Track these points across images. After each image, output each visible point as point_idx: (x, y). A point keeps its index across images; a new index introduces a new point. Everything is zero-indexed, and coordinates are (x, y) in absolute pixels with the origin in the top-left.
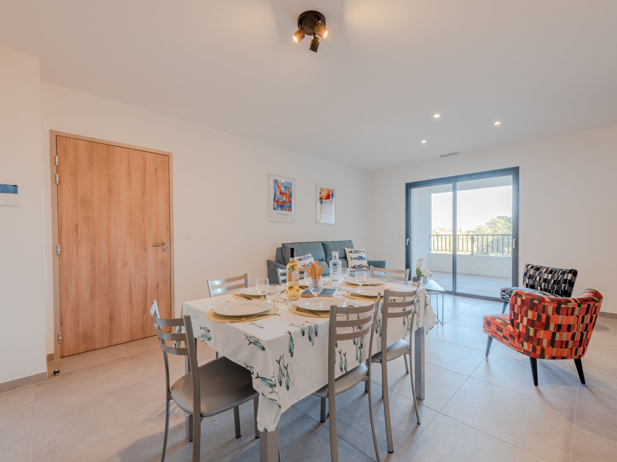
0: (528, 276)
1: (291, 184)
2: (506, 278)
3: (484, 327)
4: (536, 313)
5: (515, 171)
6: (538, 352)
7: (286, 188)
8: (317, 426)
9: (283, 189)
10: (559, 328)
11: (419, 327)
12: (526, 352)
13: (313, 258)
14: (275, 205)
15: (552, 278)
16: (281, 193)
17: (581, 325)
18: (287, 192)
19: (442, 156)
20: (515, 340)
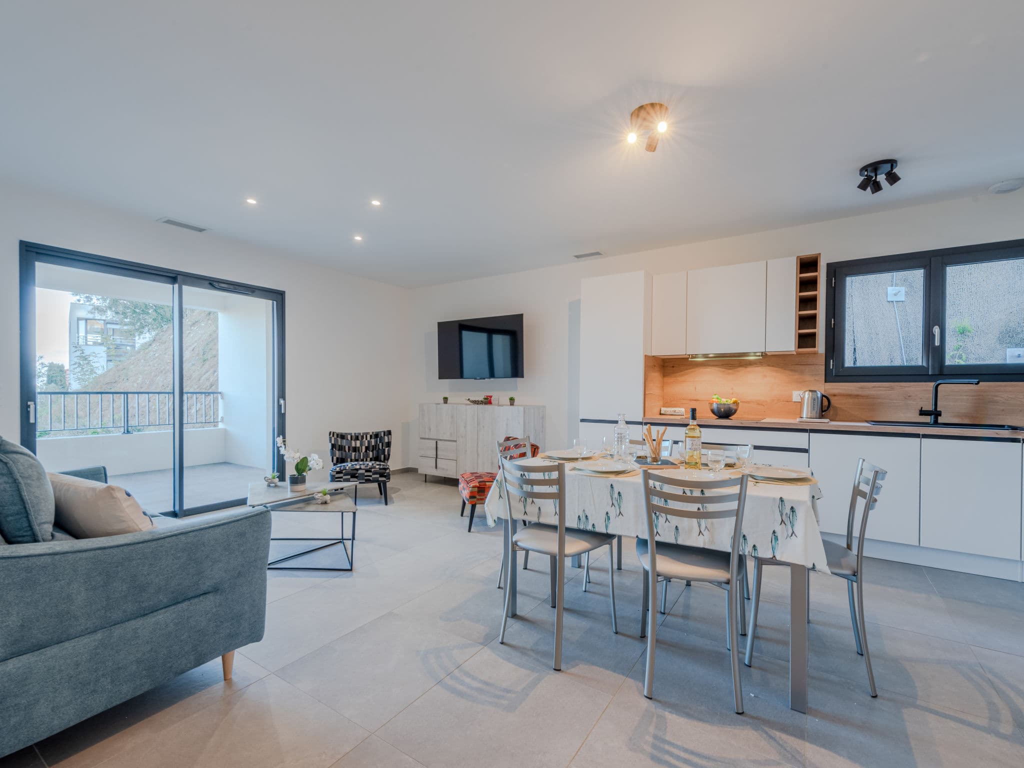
5: (280, 297)
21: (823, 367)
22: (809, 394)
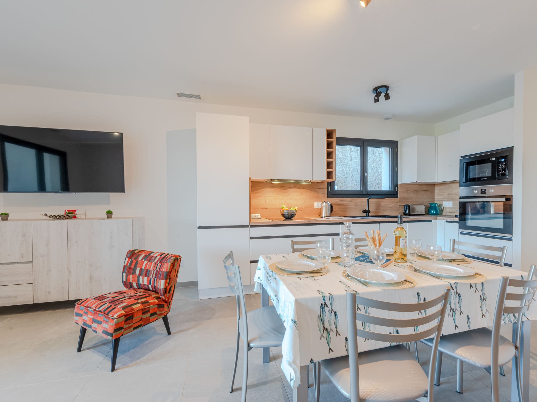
21: (326, 190)
22: (325, 204)
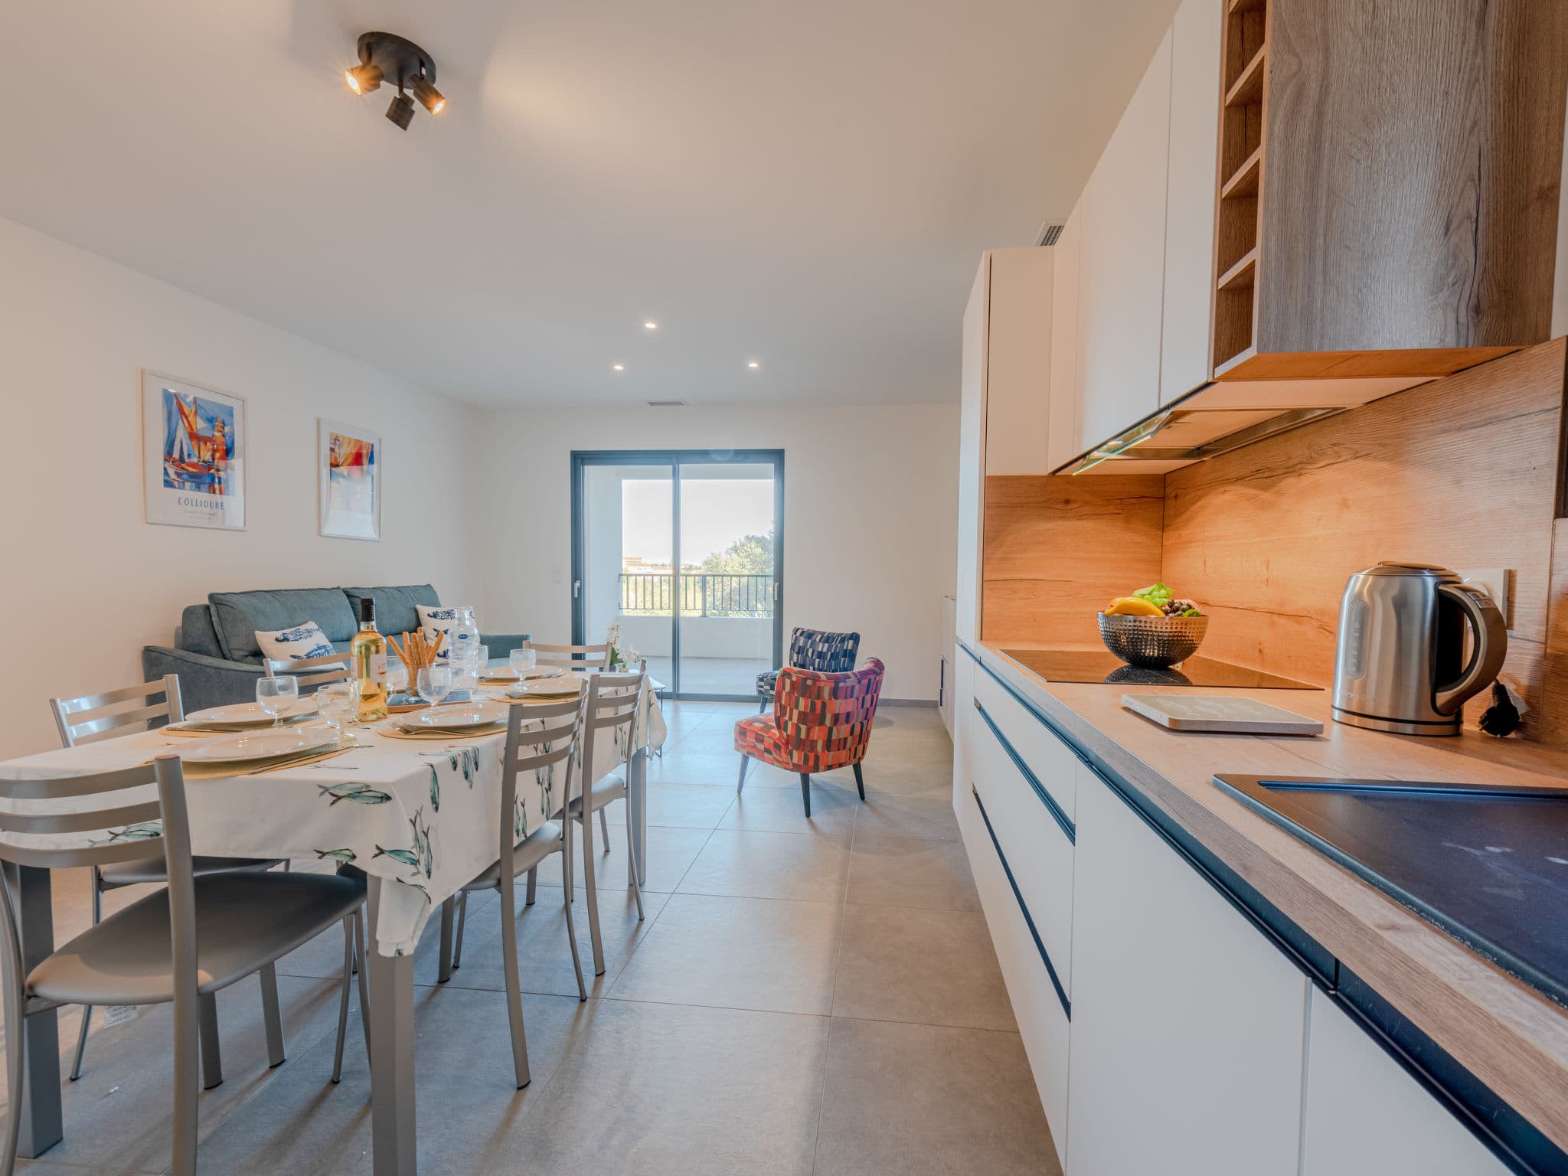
0: (796, 649)
1: (230, 412)
2: (762, 659)
3: (736, 741)
4: (810, 700)
5: (777, 456)
6: (811, 763)
7: (211, 420)
8: (436, 991)
9: (200, 425)
10: (836, 719)
11: (639, 748)
12: (796, 768)
13: (322, 634)
14: (171, 471)
15: (829, 649)
16: (193, 436)
17: (861, 711)
18: (217, 434)
19: (652, 404)
20: (782, 750)
